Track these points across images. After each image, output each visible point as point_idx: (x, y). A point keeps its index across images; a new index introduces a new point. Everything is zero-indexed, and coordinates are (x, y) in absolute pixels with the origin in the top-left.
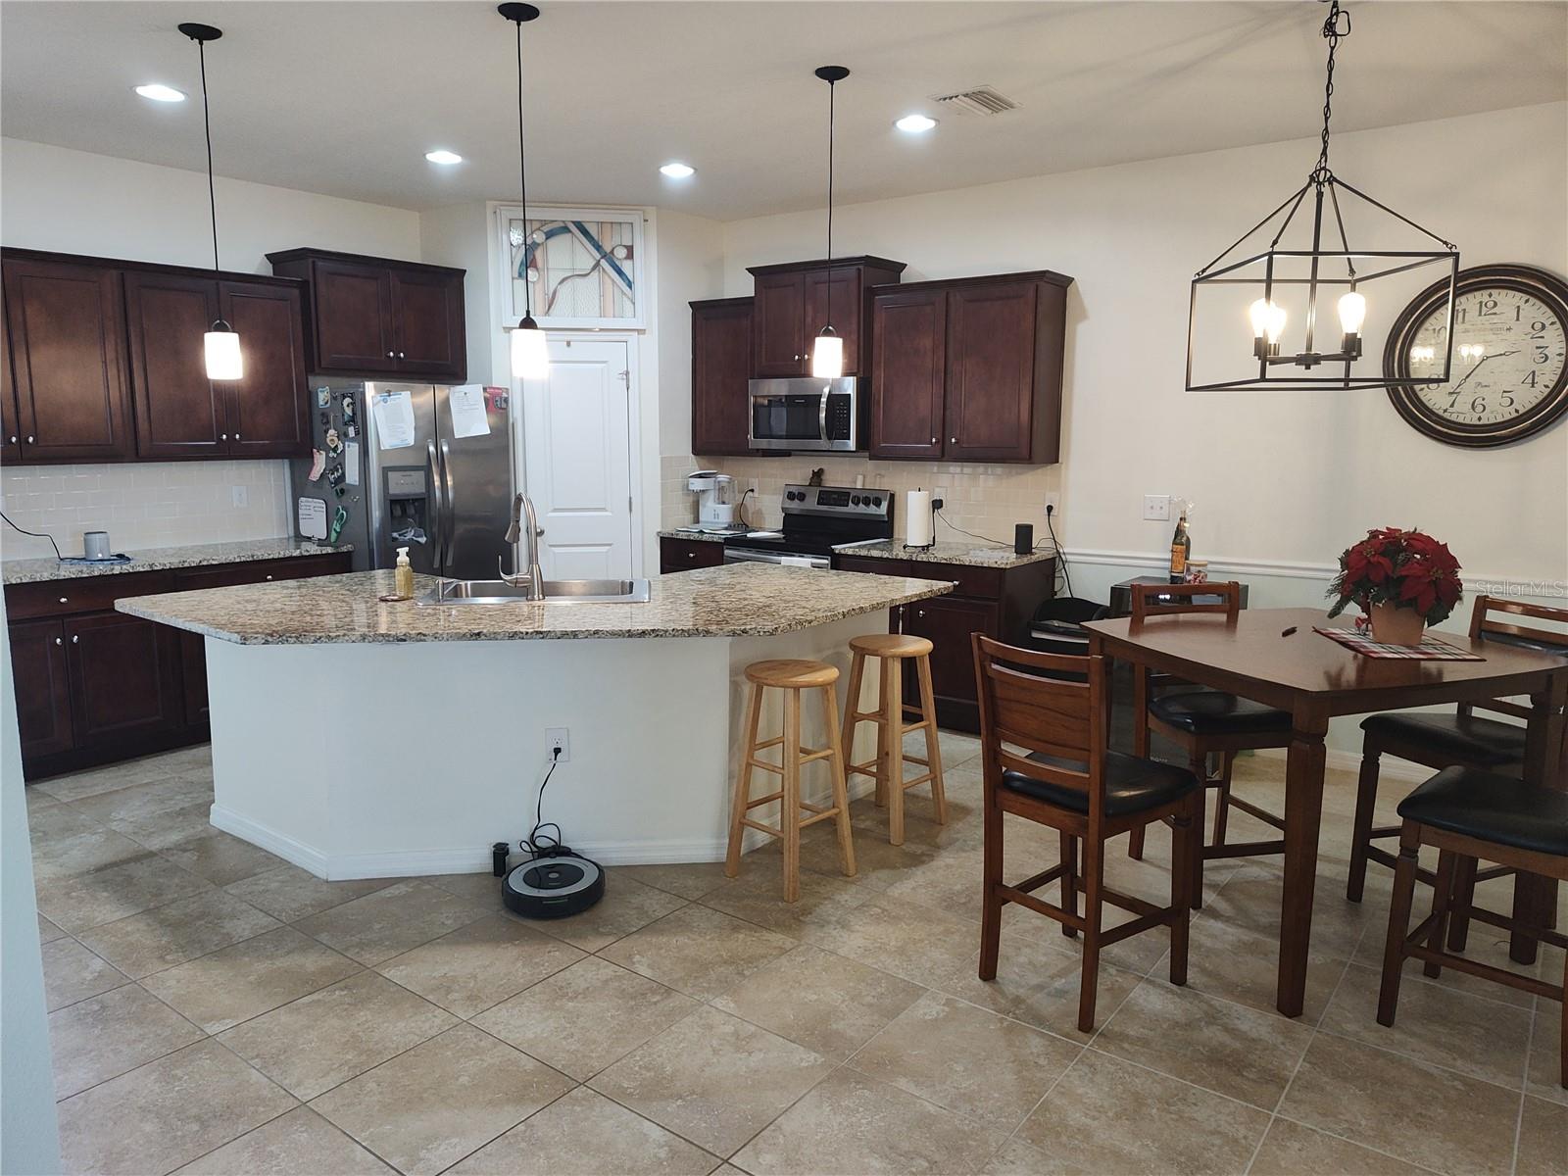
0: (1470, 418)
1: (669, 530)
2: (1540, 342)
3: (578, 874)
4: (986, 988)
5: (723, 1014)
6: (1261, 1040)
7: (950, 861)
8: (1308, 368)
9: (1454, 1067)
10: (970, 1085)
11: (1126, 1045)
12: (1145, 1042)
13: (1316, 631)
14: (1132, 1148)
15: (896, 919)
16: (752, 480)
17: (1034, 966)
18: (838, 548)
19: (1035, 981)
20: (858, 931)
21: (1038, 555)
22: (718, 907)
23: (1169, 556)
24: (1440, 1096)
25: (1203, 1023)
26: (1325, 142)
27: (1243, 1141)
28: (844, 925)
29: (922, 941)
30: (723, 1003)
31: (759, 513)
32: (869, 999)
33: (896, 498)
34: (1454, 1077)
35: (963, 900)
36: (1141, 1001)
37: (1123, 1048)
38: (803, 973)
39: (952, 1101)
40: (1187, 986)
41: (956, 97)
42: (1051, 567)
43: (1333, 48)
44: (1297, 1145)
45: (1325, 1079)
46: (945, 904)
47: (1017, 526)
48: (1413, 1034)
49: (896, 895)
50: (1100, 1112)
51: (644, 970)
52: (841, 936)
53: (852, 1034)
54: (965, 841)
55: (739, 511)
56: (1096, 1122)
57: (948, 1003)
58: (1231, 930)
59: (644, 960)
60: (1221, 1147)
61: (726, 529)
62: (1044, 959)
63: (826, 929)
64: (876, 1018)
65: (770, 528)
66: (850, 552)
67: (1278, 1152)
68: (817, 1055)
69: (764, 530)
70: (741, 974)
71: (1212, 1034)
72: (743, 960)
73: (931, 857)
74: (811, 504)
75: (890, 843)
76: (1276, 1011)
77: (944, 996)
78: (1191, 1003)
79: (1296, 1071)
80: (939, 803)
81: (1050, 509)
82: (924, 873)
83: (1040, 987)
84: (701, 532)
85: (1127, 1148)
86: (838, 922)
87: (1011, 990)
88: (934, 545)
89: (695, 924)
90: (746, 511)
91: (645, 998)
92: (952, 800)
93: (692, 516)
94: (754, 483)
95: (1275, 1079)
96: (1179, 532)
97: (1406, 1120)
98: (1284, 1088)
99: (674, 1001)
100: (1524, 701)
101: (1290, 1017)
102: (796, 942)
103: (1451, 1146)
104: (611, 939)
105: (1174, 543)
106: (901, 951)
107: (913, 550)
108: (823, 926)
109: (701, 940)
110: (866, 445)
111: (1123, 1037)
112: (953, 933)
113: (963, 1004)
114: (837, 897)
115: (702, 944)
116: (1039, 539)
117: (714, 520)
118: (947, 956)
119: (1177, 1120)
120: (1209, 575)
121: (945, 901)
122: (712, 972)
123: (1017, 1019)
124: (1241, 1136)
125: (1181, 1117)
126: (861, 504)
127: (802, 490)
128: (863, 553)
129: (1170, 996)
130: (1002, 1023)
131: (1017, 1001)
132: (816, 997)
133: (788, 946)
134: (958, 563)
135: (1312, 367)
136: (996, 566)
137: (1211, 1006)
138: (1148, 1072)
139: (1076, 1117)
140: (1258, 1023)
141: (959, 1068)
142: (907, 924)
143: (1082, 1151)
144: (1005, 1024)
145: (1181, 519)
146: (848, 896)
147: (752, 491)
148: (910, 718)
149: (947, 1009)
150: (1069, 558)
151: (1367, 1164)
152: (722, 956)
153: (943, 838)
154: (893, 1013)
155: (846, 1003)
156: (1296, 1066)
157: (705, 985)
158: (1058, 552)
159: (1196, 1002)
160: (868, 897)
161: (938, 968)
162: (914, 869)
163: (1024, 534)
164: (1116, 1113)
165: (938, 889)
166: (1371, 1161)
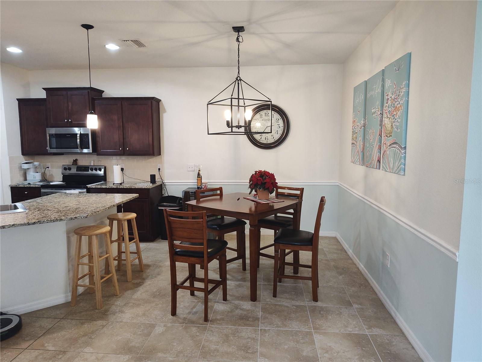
0: (265, 142)
1: (14, 184)
2: (278, 123)
3: (10, 321)
4: (174, 318)
5: (89, 353)
6: (250, 310)
7: (149, 282)
8: (239, 129)
9: (292, 303)
10: (180, 348)
11: (218, 322)
12: (223, 319)
13: (244, 198)
14: (230, 350)
15: (138, 305)
16: (47, 164)
17: (186, 307)
18: (89, 186)
19: (187, 311)
20: (127, 312)
21: (158, 184)
22: (72, 318)
23: (196, 181)
24: (292, 311)
25: (235, 310)
26: (239, 70)
27: (255, 338)
28: (122, 312)
29: (149, 310)
30: (88, 350)
31: (52, 176)
32: (139, 333)
33: (107, 168)
34: (293, 305)
35: (158, 294)
36: (218, 308)
37: (218, 323)
38: (113, 331)
39: (177, 355)
40: (228, 301)
41: (128, 41)
42: (161, 187)
43: (239, 45)
44: (267, 334)
45: (267, 315)
46: (153, 296)
47: (151, 175)
48: (281, 298)
49: (136, 298)
50: (218, 343)
51: (51, 348)
52: (122, 316)
53: (138, 345)
54: (152, 275)
55: (44, 175)
56: (218, 346)
57: (165, 326)
58: (233, 282)
59: (50, 344)
60: (251, 342)
61: (39, 182)
62: (188, 304)
63: (116, 315)
64: (144, 338)
65: (58, 181)
66: (94, 187)
67: (264, 338)
68: (128, 356)
69: (54, 181)
70: (91, 338)
71: (238, 312)
72: (90, 333)
73: (143, 283)
74: (74, 171)
75: (127, 281)
76: (250, 301)
77: (162, 324)
78: (230, 305)
79: (260, 315)
80: (141, 265)
81: (159, 169)
82: (142, 288)
83: (190, 313)
84: (29, 184)
85: (229, 350)
86: (119, 311)
87: (181, 316)
88: (124, 183)
89: (66, 326)
90: (46, 175)
91: (56, 358)
92: (145, 263)
93: (23, 178)
94: (49, 165)
95: (256, 319)
96: (199, 174)
97: (287, 319)
98: (259, 320)
99: (68, 355)
100: (292, 211)
101: (254, 302)
102: (107, 322)
103: (298, 322)
104: (31, 342)
105: (198, 177)
106: (144, 315)
107: (117, 185)
108: (115, 314)
109: (70, 331)
110: (95, 151)
111: (216, 320)
112: (158, 304)
113: (169, 325)
114: (116, 303)
115: (71, 332)
116: (157, 178)
117: (33, 179)
118: (159, 312)
119: (238, 338)
120: (208, 186)
121: (152, 295)
122: (79, 341)
123: (186, 324)
124: (254, 336)
125: (239, 337)
126: (94, 170)
127: (70, 166)
128: (99, 187)
129: (224, 305)
130: (183, 327)
131: (185, 319)
132: (121, 337)
133: (105, 324)
134: (134, 188)
135: (240, 129)
136: (147, 188)
137: (235, 304)
138: (227, 328)
139: (213, 347)
140: (247, 305)
141: (175, 344)
142: (143, 306)
143: (218, 356)
144: (184, 327)
145: (199, 170)
146: (119, 302)
147: (48, 168)
148: (131, 239)
149: (165, 328)
150: (166, 184)
151: (283, 333)
152: (81, 334)
153: (144, 276)
154: (148, 335)
155: (132, 336)
156: (260, 314)
157: (78, 346)
158: (163, 182)
159: (231, 304)
160: (127, 301)
161: (158, 316)
162: (139, 288)
163: (153, 178)
164: (222, 342)
165: (149, 292)
166: (284, 332)
